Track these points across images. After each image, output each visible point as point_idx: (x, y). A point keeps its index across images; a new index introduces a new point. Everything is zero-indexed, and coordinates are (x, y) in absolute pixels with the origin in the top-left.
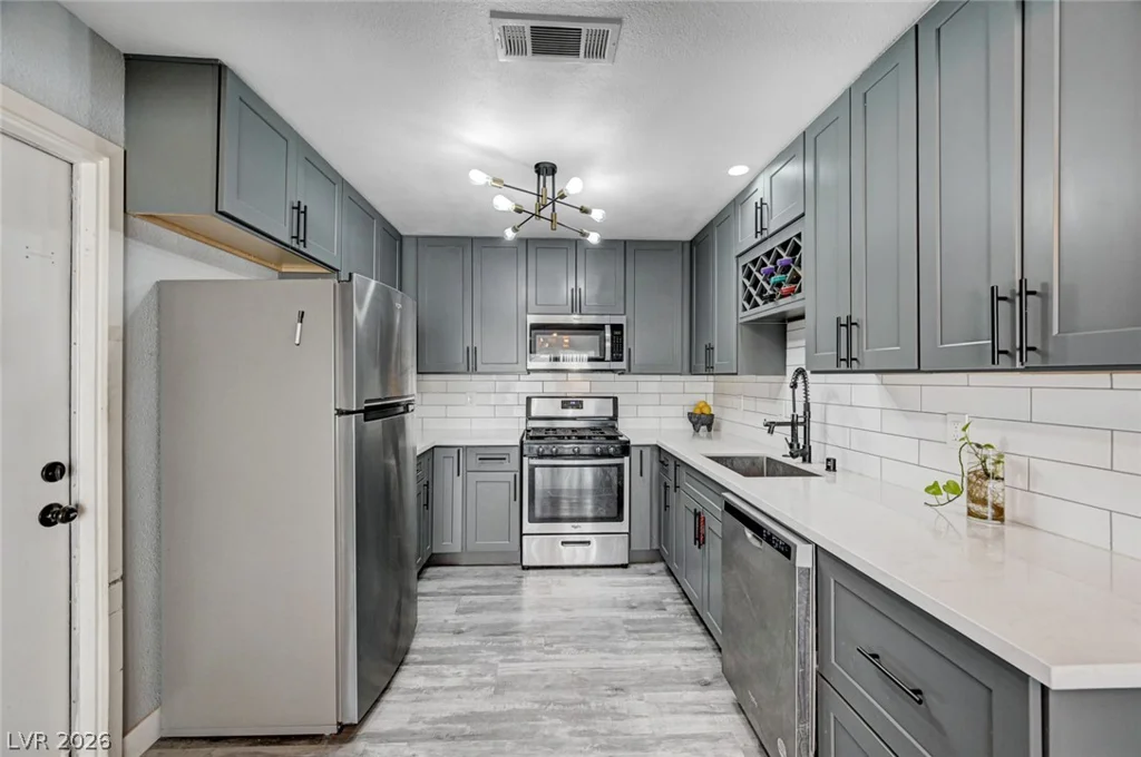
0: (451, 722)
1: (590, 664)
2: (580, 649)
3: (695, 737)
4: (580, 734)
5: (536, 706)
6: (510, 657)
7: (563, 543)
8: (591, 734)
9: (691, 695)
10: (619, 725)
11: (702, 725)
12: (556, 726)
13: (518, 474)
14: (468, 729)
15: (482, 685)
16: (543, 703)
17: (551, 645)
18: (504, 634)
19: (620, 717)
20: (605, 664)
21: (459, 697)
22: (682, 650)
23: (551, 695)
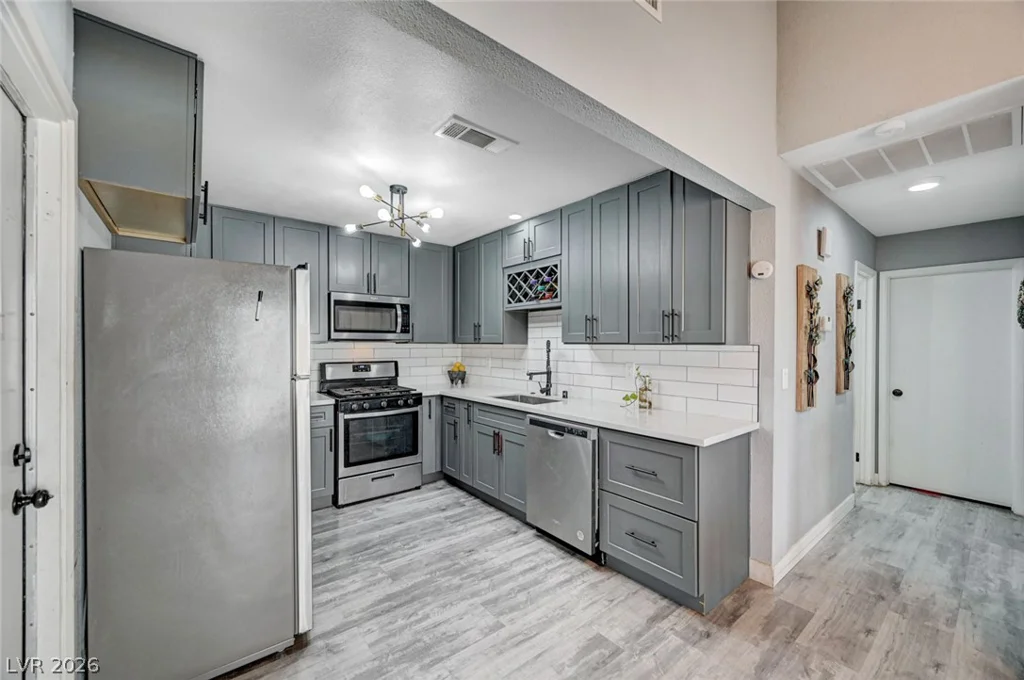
0: (377, 605)
1: (442, 546)
2: (429, 540)
3: (527, 556)
4: (466, 578)
5: (428, 576)
6: (385, 559)
7: (373, 479)
8: (472, 575)
9: (512, 540)
10: (485, 566)
11: (525, 550)
12: (449, 580)
13: (333, 428)
14: (394, 604)
15: (380, 581)
16: (431, 573)
17: (408, 544)
18: (367, 549)
19: (481, 563)
20: (452, 542)
21: (369, 592)
22: (490, 522)
23: (433, 568)
